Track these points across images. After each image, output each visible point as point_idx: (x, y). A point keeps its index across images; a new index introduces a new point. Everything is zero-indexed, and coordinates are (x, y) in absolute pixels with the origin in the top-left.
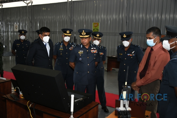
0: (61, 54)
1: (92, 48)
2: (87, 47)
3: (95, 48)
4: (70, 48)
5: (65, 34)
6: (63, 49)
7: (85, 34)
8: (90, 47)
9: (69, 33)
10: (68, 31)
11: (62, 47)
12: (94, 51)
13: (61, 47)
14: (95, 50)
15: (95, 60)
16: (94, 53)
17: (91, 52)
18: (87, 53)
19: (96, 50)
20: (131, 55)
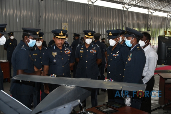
0: (81, 57)
1: (65, 49)
2: (61, 48)
3: (68, 49)
4: (90, 51)
5: (87, 36)
6: (83, 52)
7: (62, 35)
8: (64, 48)
9: (91, 35)
10: (90, 33)
11: (83, 49)
12: (67, 52)
13: (81, 49)
14: (68, 50)
15: (70, 62)
16: (68, 54)
17: (65, 53)
18: (61, 54)
19: (70, 51)
20: (115, 55)
